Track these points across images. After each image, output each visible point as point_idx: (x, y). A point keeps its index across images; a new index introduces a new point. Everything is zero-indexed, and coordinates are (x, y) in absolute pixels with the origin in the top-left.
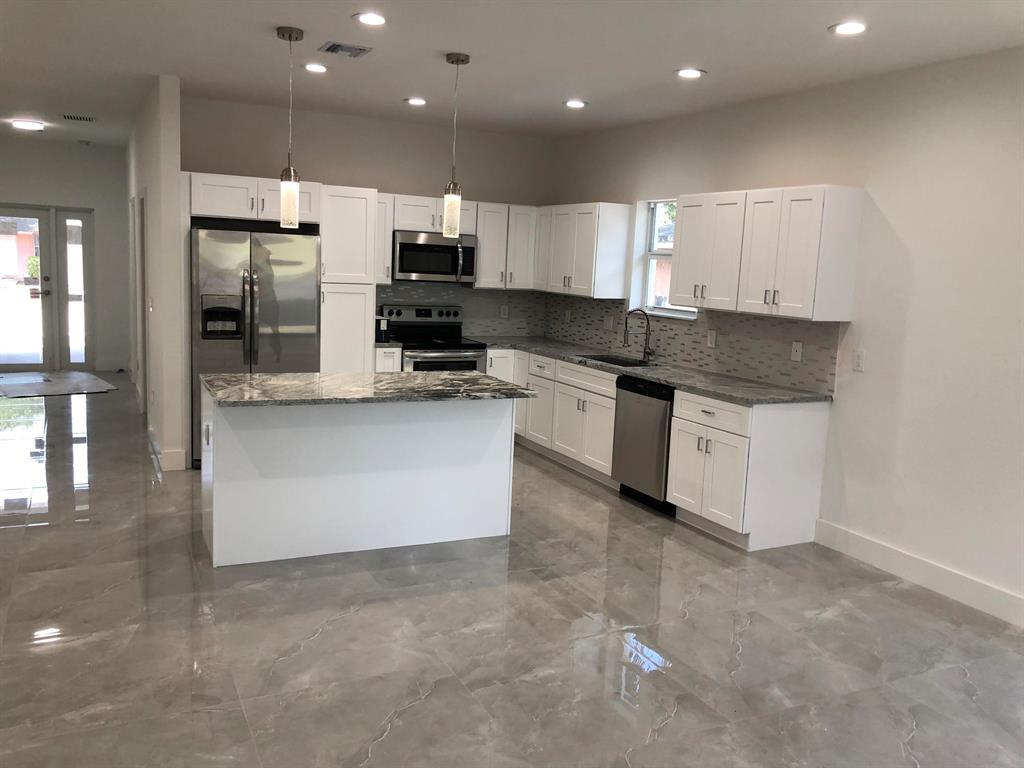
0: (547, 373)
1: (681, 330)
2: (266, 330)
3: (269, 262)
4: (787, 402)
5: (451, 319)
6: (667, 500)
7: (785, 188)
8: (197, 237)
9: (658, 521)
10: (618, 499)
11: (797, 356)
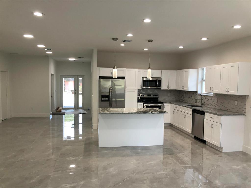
0: (177, 109)
1: (209, 98)
2: (114, 100)
3: (114, 85)
4: (231, 115)
5: (156, 97)
6: (204, 139)
7: (230, 64)
8: (100, 81)
9: (202, 144)
10: (193, 139)
11: (236, 104)
